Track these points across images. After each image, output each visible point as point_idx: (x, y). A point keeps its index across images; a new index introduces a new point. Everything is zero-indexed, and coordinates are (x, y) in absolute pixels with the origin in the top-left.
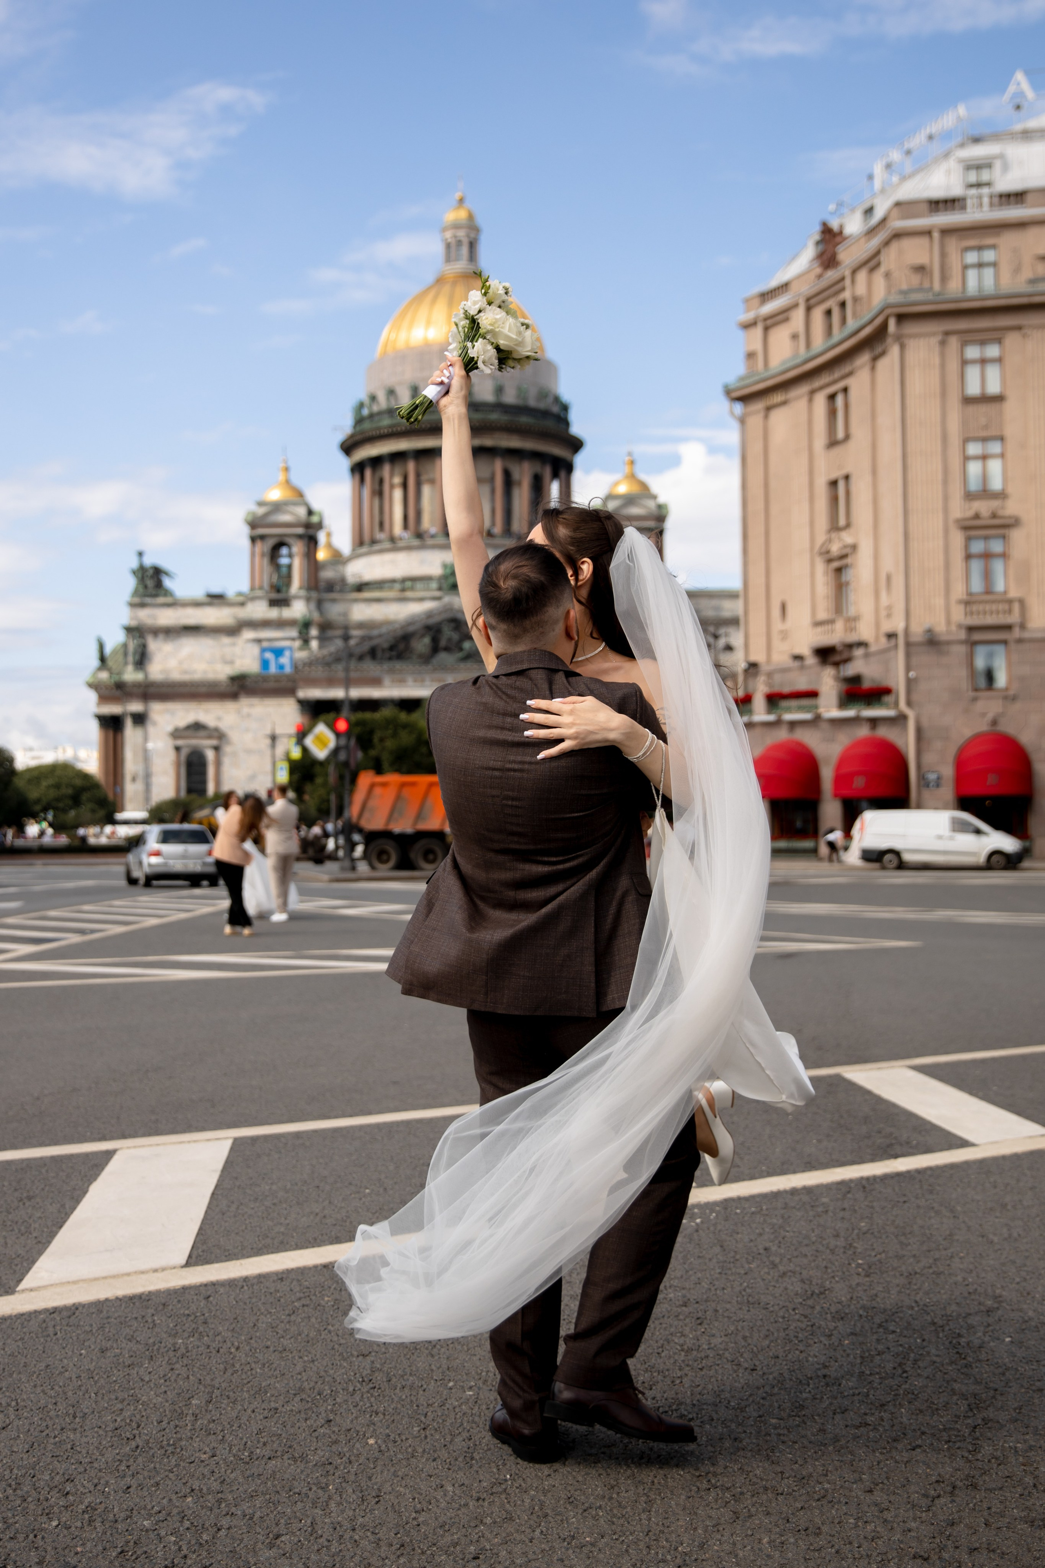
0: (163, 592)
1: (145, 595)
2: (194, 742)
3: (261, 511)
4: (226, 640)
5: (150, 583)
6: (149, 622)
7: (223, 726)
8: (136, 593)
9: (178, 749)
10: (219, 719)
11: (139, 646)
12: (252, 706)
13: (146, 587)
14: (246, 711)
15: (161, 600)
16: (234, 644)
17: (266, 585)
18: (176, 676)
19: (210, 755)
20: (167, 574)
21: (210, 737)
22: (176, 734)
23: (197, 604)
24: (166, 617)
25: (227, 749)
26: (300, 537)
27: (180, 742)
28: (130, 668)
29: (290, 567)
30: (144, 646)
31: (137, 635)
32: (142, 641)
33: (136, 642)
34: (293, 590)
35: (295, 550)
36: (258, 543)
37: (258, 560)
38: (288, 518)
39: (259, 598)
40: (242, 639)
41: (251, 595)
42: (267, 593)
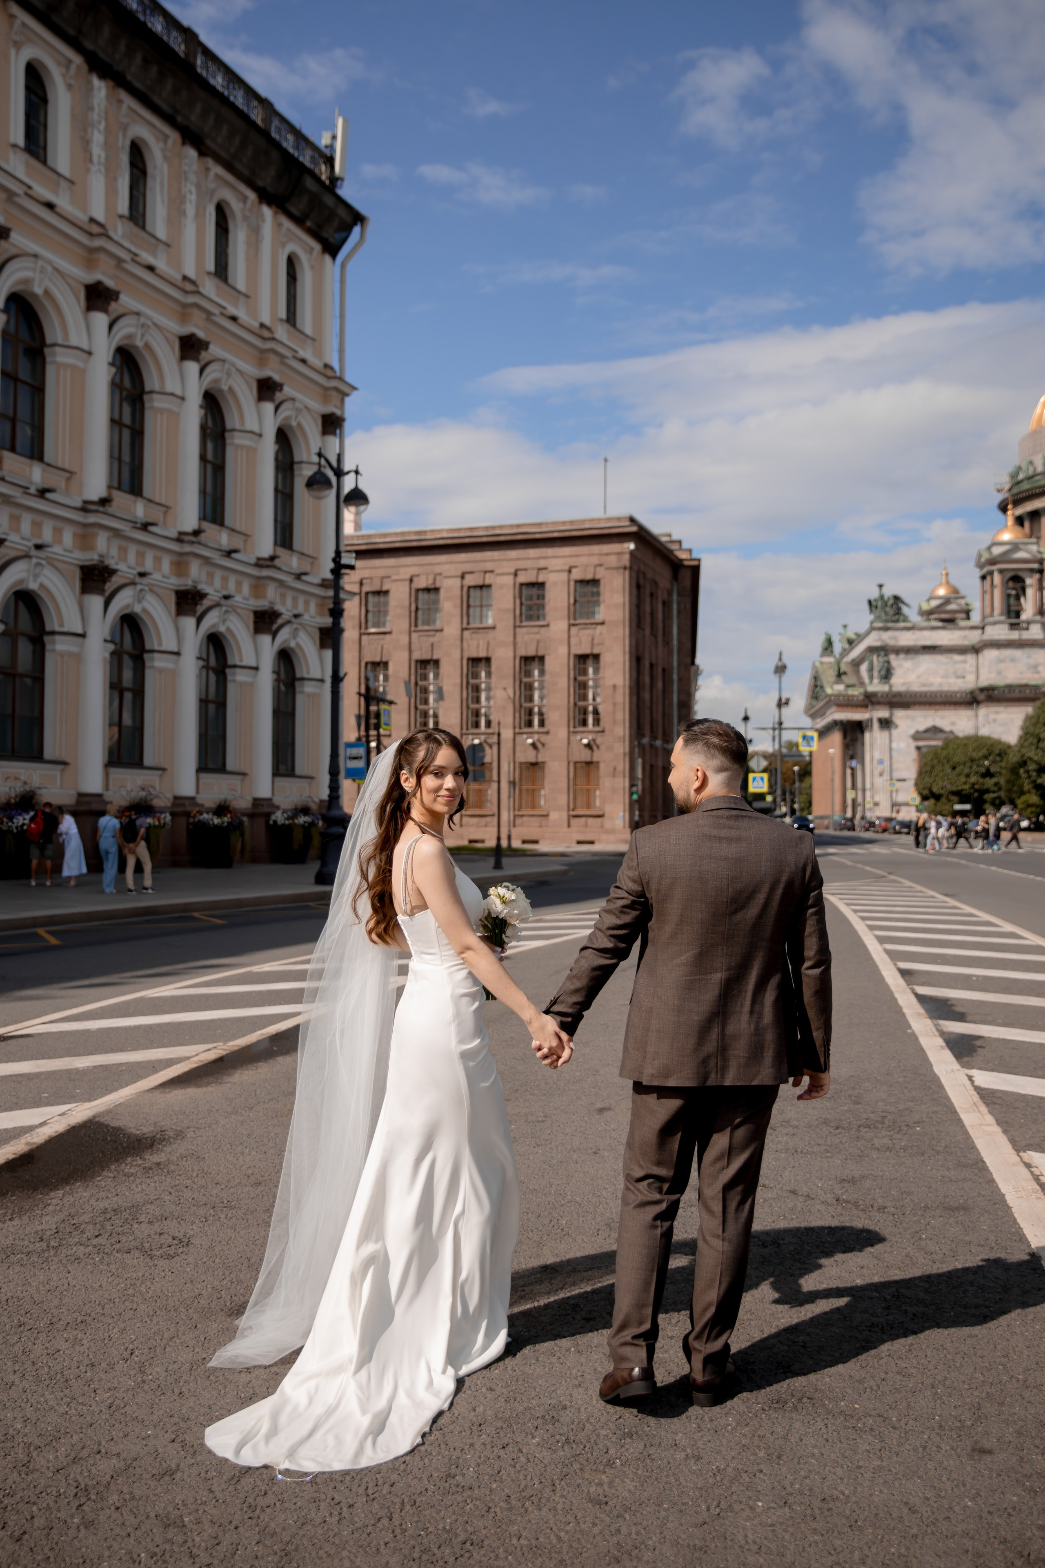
1: (887, 621)
2: (932, 743)
5: (891, 611)
6: (892, 643)
7: (957, 730)
9: (919, 749)
10: (953, 724)
11: (885, 661)
12: (997, 713)
13: (885, 614)
14: (992, 716)
15: (902, 625)
16: (965, 662)
17: (1005, 612)
18: (916, 688)
20: (903, 602)
22: (917, 736)
24: (906, 639)
27: (921, 743)
28: (876, 681)
30: (888, 662)
31: (882, 653)
32: (886, 659)
33: (881, 659)
34: (1026, 615)
35: (1028, 582)
36: (997, 576)
37: (997, 591)
38: (1025, 555)
39: (1001, 622)
40: (975, 657)
41: (991, 620)
42: (1007, 618)
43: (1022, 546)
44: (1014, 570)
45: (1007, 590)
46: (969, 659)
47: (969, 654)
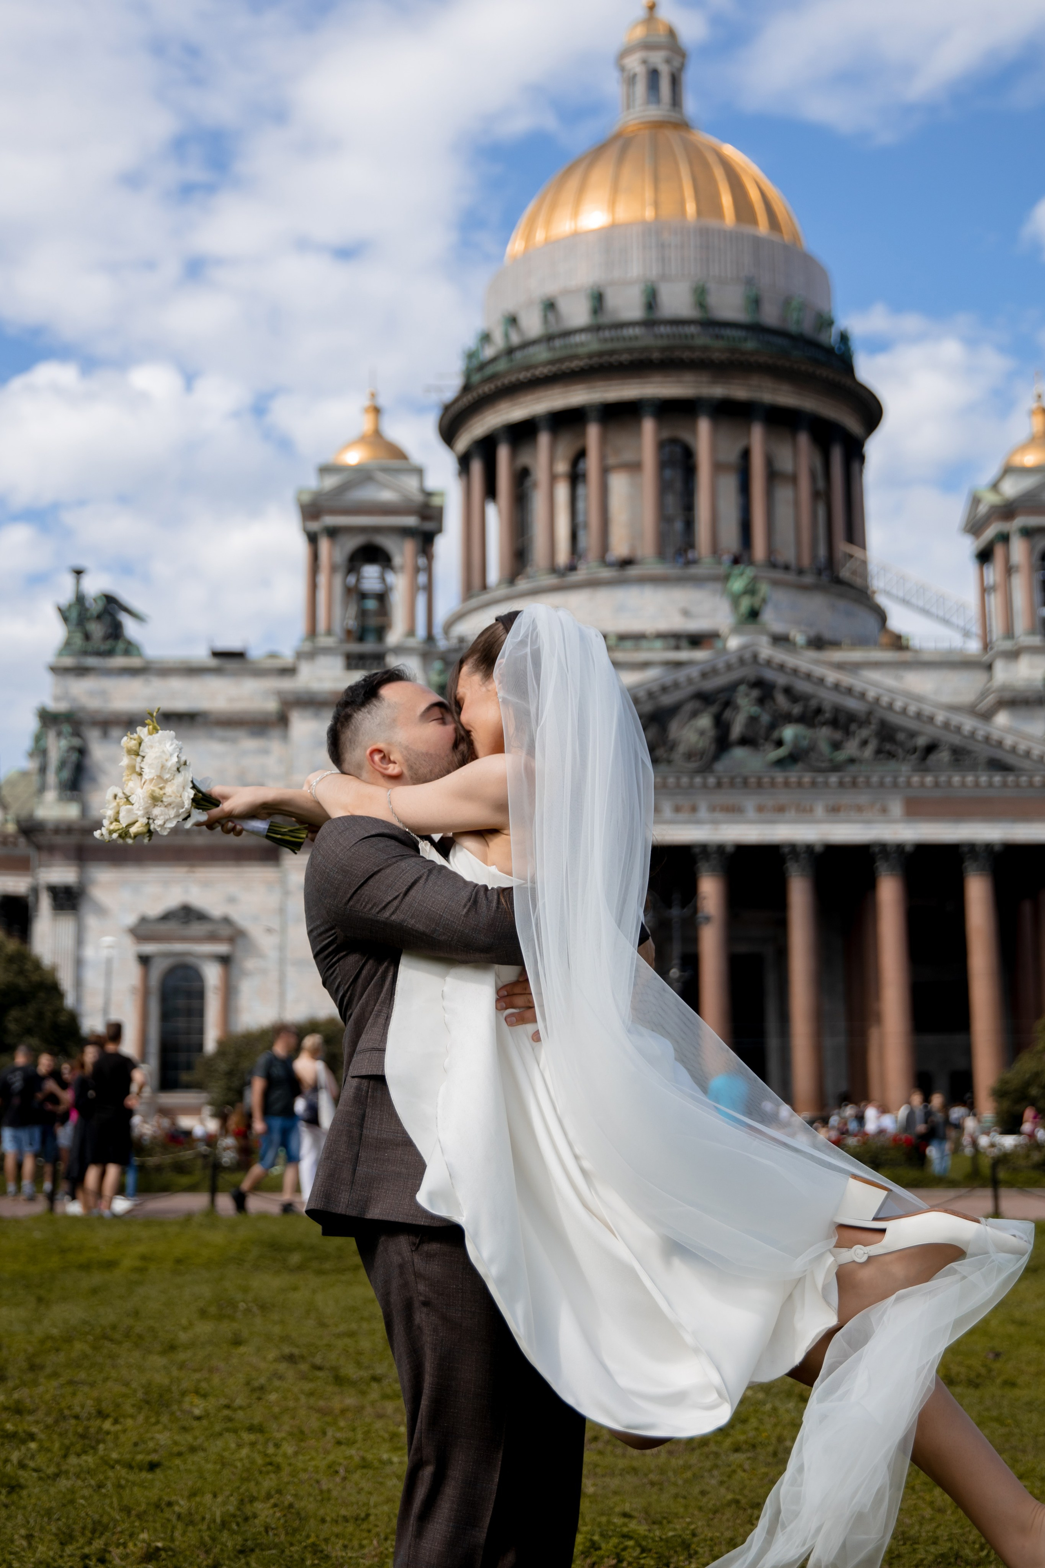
0: (121, 646)
1: (83, 654)
2: (179, 947)
3: (331, 482)
4: (249, 744)
5: (97, 630)
6: (93, 704)
7: (241, 916)
8: (63, 651)
9: (144, 960)
10: (232, 900)
11: (72, 749)
13: (87, 637)
15: (119, 661)
16: (266, 752)
17: (338, 628)
19: (212, 974)
20: (127, 611)
21: (212, 938)
22: (143, 930)
23: (192, 671)
24: (128, 695)
25: (250, 964)
26: (405, 532)
27: (150, 948)
28: (51, 796)
29: (382, 597)
30: (82, 752)
31: (66, 728)
32: (76, 742)
33: (64, 743)
34: (394, 637)
35: (397, 560)
36: (324, 545)
37: (323, 579)
38: (387, 496)
39: (327, 651)
40: (285, 737)
41: (307, 646)
42: (342, 641)
43: (381, 476)
44: (363, 530)
45: (352, 580)
46: (275, 745)
47: (276, 733)
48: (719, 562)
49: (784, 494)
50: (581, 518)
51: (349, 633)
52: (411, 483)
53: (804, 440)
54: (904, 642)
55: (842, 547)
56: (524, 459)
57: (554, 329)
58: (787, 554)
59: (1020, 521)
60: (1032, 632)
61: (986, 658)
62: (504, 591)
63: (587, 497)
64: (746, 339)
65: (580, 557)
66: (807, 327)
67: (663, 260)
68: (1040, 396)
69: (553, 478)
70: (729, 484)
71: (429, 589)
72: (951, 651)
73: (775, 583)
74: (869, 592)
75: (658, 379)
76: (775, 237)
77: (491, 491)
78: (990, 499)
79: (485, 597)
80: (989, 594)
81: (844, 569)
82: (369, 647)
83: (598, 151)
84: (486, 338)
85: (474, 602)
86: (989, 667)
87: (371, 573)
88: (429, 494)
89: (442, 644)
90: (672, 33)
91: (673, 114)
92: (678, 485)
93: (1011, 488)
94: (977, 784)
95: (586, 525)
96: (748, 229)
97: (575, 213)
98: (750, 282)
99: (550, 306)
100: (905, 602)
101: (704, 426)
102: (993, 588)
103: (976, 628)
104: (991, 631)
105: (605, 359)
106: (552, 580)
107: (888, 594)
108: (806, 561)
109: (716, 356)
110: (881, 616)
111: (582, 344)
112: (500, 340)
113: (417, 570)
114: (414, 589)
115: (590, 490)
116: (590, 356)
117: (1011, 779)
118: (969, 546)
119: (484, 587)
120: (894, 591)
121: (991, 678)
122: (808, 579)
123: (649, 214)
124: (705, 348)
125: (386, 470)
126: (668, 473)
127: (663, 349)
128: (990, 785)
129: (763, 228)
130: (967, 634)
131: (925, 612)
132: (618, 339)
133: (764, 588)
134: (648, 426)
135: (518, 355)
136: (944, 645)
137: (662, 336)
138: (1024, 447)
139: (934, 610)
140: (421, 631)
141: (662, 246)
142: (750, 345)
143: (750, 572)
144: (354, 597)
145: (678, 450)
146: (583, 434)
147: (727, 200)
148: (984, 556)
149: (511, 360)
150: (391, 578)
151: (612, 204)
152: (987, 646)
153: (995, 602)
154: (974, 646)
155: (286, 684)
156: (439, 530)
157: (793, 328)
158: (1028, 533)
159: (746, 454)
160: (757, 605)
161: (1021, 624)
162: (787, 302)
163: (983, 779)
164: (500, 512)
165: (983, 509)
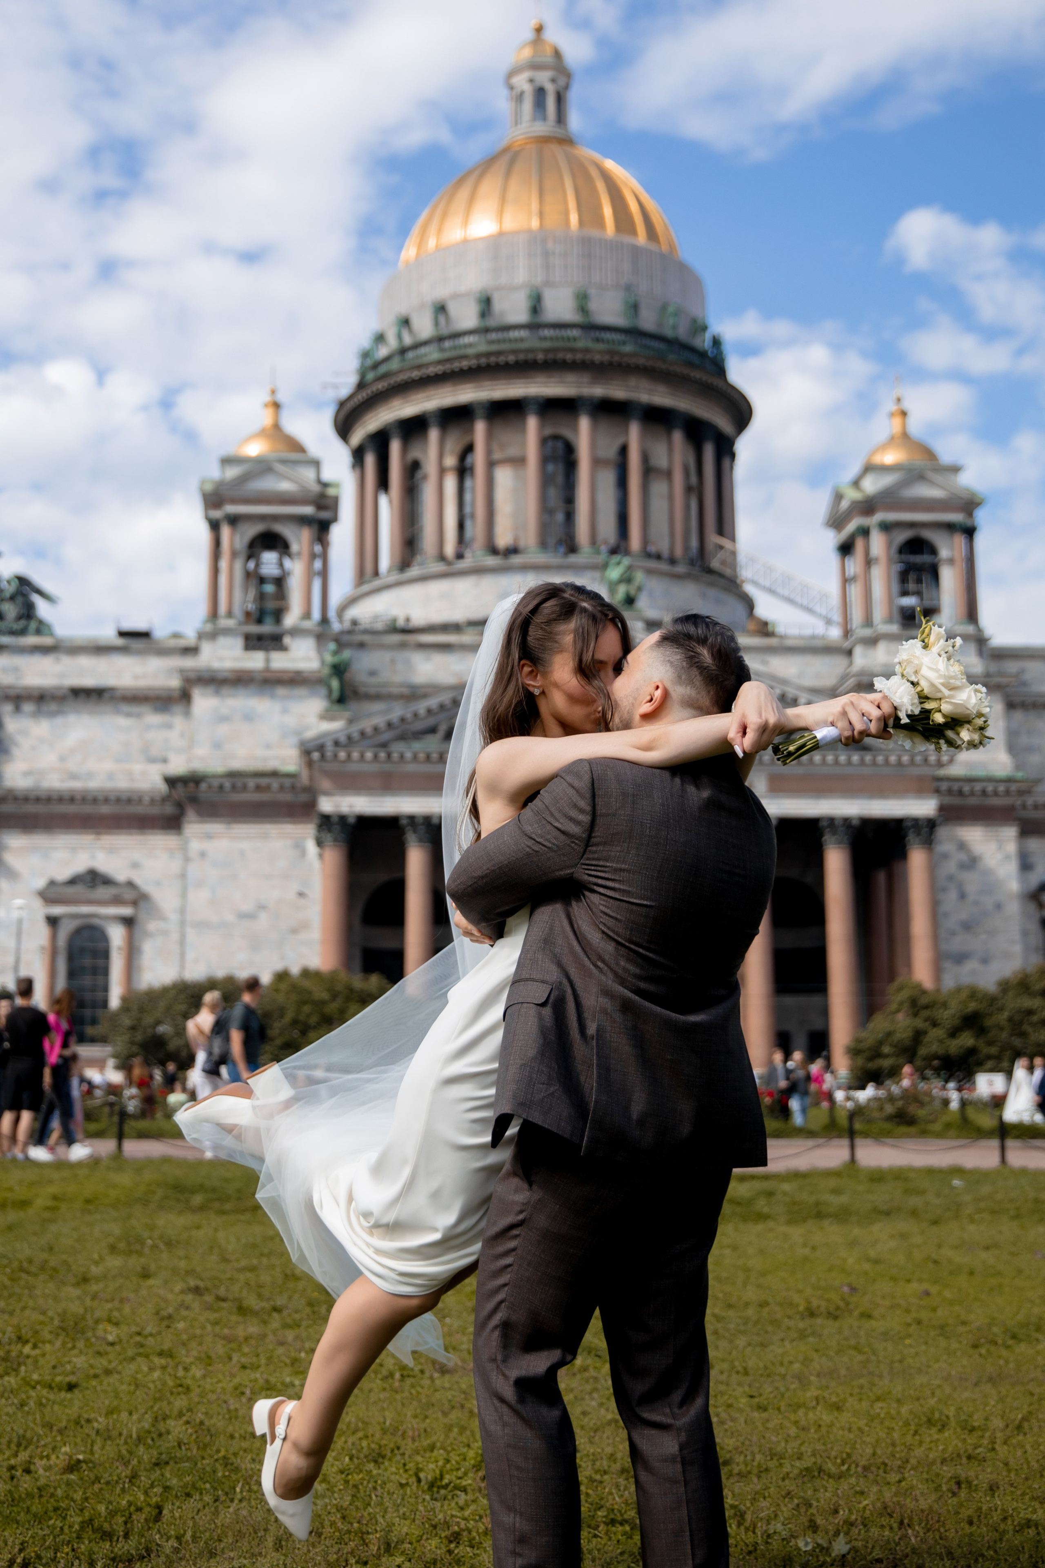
0: (33, 625)
2: (85, 909)
3: (232, 473)
4: (154, 719)
7: (144, 880)
9: (53, 922)
12: (211, 838)
15: (31, 640)
17: (238, 611)
19: (116, 935)
20: (39, 593)
21: (117, 901)
22: (49, 894)
23: (99, 649)
24: (38, 672)
25: (152, 926)
26: (303, 520)
27: (57, 910)
34: (291, 619)
35: (294, 547)
36: (226, 532)
37: (224, 564)
38: (285, 486)
39: (226, 632)
40: (187, 713)
41: (209, 627)
42: (240, 624)
44: (263, 518)
45: (251, 565)
46: (178, 721)
47: (178, 709)
48: (598, 552)
49: (659, 488)
50: (468, 509)
51: (248, 614)
52: (308, 475)
53: (678, 437)
54: (770, 628)
55: (713, 539)
56: (415, 453)
57: (445, 331)
58: (662, 545)
59: (880, 516)
60: (890, 620)
61: (846, 645)
62: (395, 577)
63: (473, 489)
64: (624, 343)
65: (466, 547)
66: (682, 333)
67: (547, 267)
68: (899, 400)
69: (442, 471)
70: (608, 479)
71: (324, 574)
72: (813, 637)
73: (649, 572)
74: (738, 581)
75: (541, 378)
76: (653, 247)
77: (383, 483)
78: (852, 495)
79: (377, 583)
80: (850, 585)
81: (715, 560)
82: (267, 628)
83: (488, 164)
84: (380, 338)
85: (366, 588)
86: (849, 653)
87: (269, 559)
88: (325, 485)
89: (336, 626)
90: (557, 54)
91: (558, 130)
92: (560, 479)
93: (871, 485)
94: (836, 762)
95: (473, 516)
96: (627, 239)
97: (466, 222)
98: (628, 288)
99: (441, 309)
100: (771, 591)
101: (584, 423)
102: (854, 579)
103: (837, 617)
104: (851, 619)
105: (493, 360)
106: (441, 567)
107: (755, 583)
108: (679, 552)
109: (597, 358)
110: (749, 604)
111: (470, 345)
112: (392, 343)
113: (313, 556)
114: (310, 575)
115: (477, 483)
116: (478, 356)
117: (868, 758)
118: (831, 539)
119: (376, 573)
120: (761, 581)
121: (851, 664)
122: (681, 569)
123: (535, 223)
124: (586, 350)
125: (284, 462)
126: (550, 468)
127: (546, 351)
128: (849, 763)
129: (641, 238)
130: (829, 622)
131: (790, 601)
132: (504, 341)
133: (639, 577)
134: (532, 423)
135: (410, 355)
136: (808, 632)
137: (545, 339)
138: (883, 447)
139: (798, 599)
140: (316, 615)
141: (546, 254)
142: (628, 348)
143: (626, 561)
144: (254, 581)
145: (560, 445)
146: (471, 430)
147: (608, 211)
148: (846, 549)
149: (403, 360)
150: (288, 563)
151: (501, 213)
152: (847, 633)
153: (855, 592)
154: (835, 633)
155: (188, 663)
156: (335, 519)
157: (669, 333)
158: (886, 527)
159: (624, 451)
160: (633, 592)
161: (879, 612)
162: (664, 308)
163: (843, 758)
164: (391, 502)
165: (845, 504)
